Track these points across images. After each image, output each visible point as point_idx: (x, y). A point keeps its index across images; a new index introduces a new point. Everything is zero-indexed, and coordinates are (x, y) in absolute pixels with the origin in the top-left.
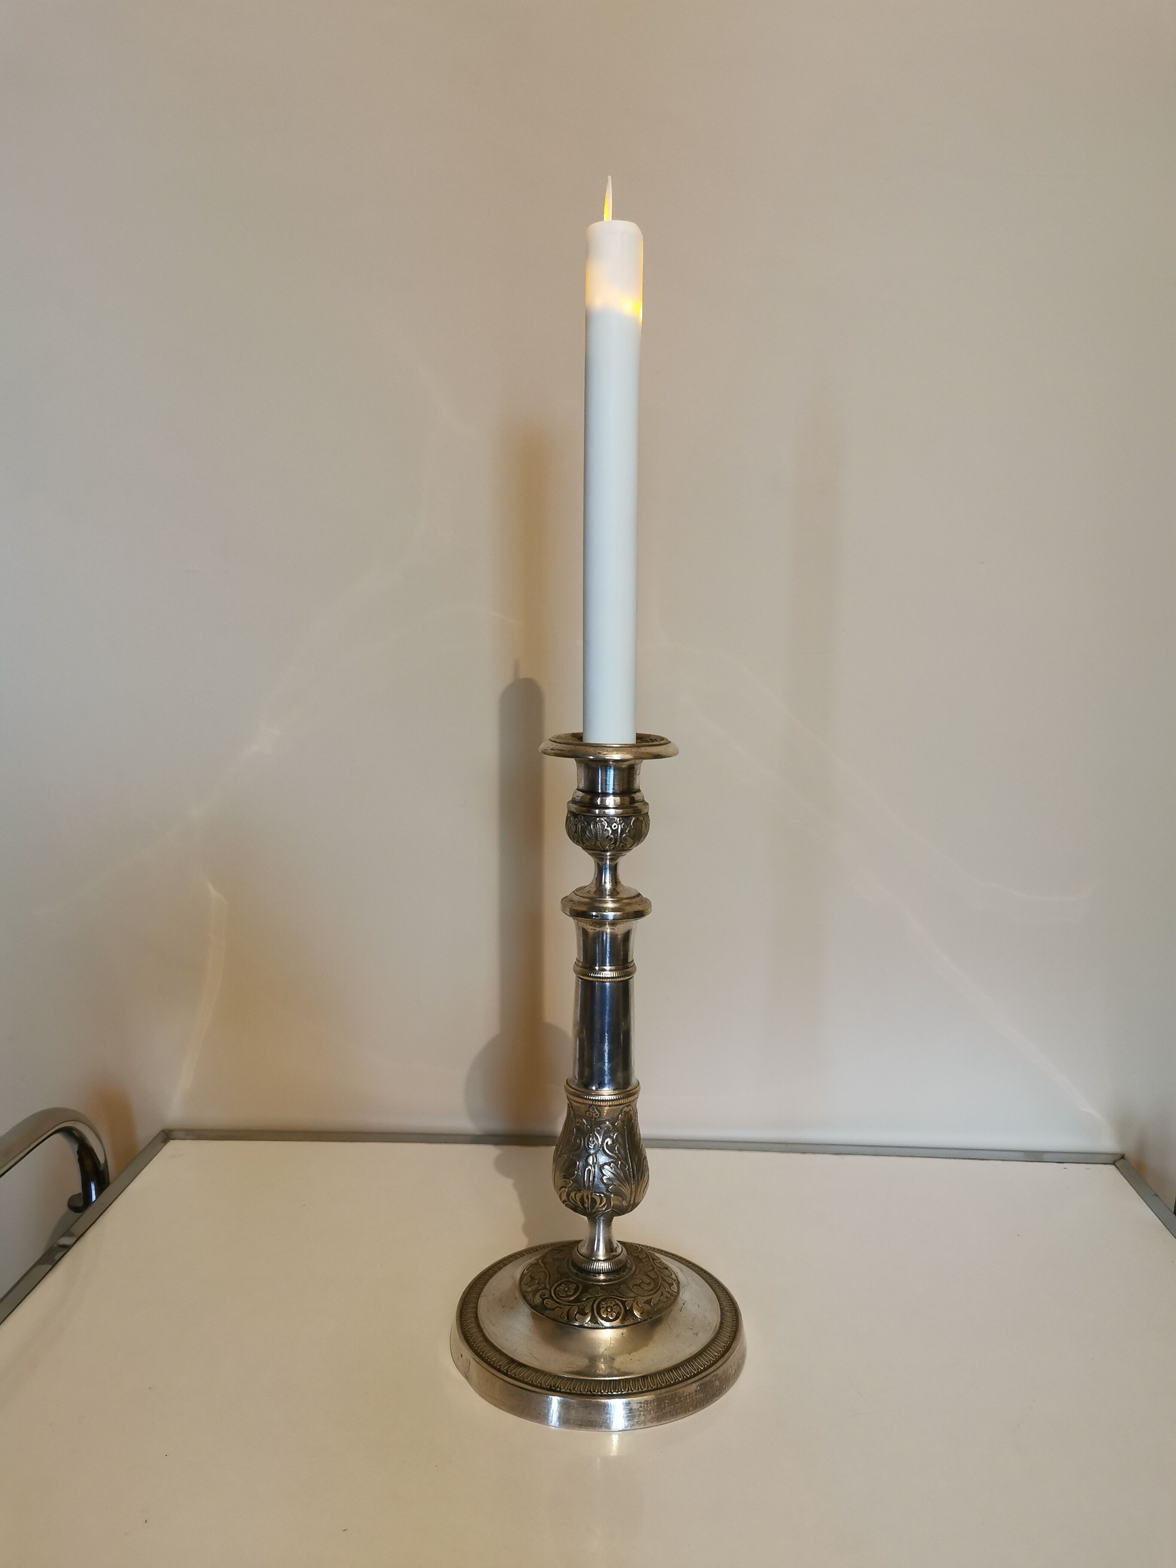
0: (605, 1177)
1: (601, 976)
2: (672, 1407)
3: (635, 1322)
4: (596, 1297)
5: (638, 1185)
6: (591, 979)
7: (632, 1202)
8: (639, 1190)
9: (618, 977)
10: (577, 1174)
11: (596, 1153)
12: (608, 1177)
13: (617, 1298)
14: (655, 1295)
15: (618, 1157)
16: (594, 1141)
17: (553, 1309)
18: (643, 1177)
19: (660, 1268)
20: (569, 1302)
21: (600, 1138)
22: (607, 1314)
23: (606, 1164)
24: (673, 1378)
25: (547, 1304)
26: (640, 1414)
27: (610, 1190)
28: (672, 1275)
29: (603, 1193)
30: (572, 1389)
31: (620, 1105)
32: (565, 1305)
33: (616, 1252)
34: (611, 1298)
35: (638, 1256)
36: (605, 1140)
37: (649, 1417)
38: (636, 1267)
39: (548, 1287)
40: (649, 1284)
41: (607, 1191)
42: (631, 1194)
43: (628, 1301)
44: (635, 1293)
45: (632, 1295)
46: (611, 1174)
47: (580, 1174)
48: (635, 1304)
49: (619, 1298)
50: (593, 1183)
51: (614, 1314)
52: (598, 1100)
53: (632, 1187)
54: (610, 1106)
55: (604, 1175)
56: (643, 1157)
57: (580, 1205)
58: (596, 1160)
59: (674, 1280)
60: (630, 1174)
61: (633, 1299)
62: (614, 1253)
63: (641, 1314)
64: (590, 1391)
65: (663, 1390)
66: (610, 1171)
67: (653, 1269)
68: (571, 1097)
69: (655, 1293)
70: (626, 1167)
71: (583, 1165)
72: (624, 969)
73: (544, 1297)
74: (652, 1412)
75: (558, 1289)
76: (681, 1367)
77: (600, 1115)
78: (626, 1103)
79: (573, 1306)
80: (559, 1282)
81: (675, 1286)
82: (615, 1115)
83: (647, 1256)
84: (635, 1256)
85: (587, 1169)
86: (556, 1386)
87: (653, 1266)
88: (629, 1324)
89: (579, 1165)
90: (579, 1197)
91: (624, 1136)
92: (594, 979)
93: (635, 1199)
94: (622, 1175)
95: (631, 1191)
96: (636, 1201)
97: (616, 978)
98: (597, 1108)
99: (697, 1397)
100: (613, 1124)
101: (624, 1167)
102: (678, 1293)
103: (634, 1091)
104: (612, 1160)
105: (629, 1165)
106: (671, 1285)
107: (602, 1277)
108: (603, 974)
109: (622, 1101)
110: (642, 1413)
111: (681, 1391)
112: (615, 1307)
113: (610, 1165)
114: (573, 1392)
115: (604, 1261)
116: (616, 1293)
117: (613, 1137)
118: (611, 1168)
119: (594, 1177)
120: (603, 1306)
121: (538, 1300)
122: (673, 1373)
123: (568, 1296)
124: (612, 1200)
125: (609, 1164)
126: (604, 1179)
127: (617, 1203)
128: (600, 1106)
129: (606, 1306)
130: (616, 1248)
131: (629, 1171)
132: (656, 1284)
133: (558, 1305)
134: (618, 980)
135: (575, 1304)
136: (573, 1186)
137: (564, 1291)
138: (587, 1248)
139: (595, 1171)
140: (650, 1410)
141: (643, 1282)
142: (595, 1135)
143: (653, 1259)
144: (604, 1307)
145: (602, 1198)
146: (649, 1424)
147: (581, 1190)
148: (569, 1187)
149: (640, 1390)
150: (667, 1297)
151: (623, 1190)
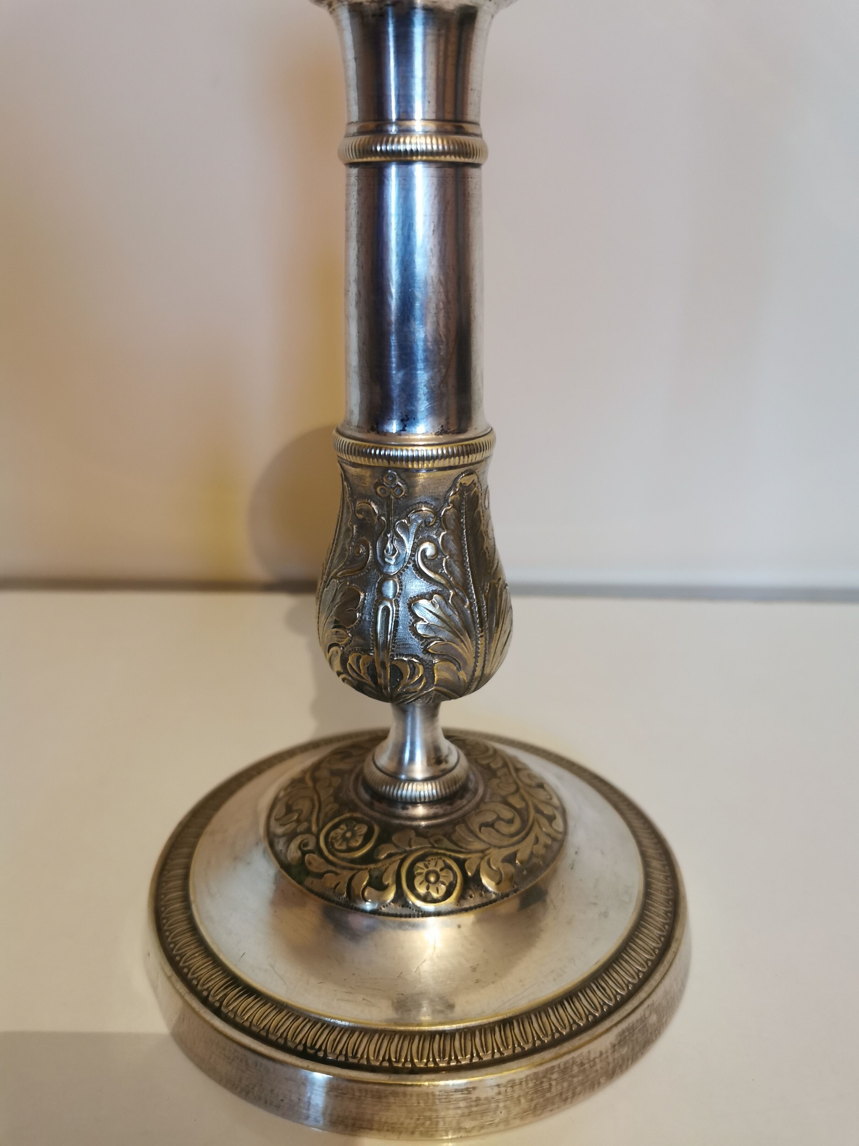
0: (419, 625)
1: (402, 147)
2: (565, 1084)
3: (485, 900)
4: (405, 851)
5: (491, 638)
6: (378, 159)
7: (478, 673)
8: (492, 650)
9: (444, 153)
10: (361, 617)
11: (399, 574)
12: (428, 622)
13: (448, 853)
14: (524, 843)
15: (448, 581)
16: (394, 550)
17: (320, 876)
18: (500, 625)
19: (530, 786)
20: (353, 861)
21: (408, 540)
22: (428, 888)
23: (422, 596)
24: (566, 1022)
25: (310, 863)
26: (498, 1107)
27: (430, 650)
28: (551, 799)
29: (417, 657)
30: (350, 1055)
31: (451, 468)
32: (344, 868)
33: (447, 762)
34: (437, 854)
35: (488, 765)
36: (419, 546)
37: (515, 1110)
38: (486, 786)
39: (314, 828)
40: (511, 822)
41: (426, 651)
42: (476, 657)
43: (470, 858)
44: (484, 841)
45: (477, 845)
46: (434, 616)
47: (367, 617)
48: (484, 865)
49: (453, 854)
50: (395, 636)
51: (442, 886)
52: (401, 459)
53: (477, 643)
54: (429, 470)
55: (417, 619)
56: (501, 582)
57: (370, 679)
58: (401, 589)
59: (556, 808)
60: (473, 617)
61: (480, 855)
62: (443, 766)
63: (498, 884)
64: (390, 1060)
65: (547, 1055)
66: (431, 612)
67: (518, 790)
68: (344, 457)
69: (524, 838)
70: (464, 602)
71: (373, 599)
72: (457, 133)
73: (306, 849)
74: (523, 1100)
75: (332, 834)
76: (580, 994)
77: (408, 492)
78: (464, 466)
79: (360, 870)
80: (337, 820)
81: (559, 820)
82: (442, 490)
83: (505, 765)
84: (482, 766)
85: (381, 607)
86: (317, 1047)
87: (516, 784)
88: (472, 905)
89: (364, 599)
90: (366, 666)
91: (461, 539)
92: (383, 159)
93: (483, 667)
94: (457, 618)
95: (477, 653)
96: (487, 671)
97: (438, 153)
98: (398, 475)
99: (617, 1055)
100: (436, 512)
101: (460, 602)
102: (565, 833)
103: (482, 440)
104: (434, 588)
105: (470, 598)
106: (551, 819)
107: (420, 811)
108: (404, 143)
109: (454, 461)
110: (501, 1105)
111: (584, 1050)
112: (442, 874)
113: (430, 598)
114: (351, 1060)
115: (425, 780)
116: (446, 843)
117: (437, 540)
118: (434, 605)
119: (396, 623)
120: (419, 871)
121: (293, 853)
122: (565, 1009)
123: (350, 850)
124: (435, 671)
125: (429, 596)
126: (418, 627)
127: (446, 675)
128: (407, 470)
129: (426, 870)
130: (447, 756)
131: (472, 612)
132: (524, 822)
133: (331, 868)
134: (443, 158)
135: (364, 867)
136: (352, 643)
137: (344, 839)
138: (391, 759)
139: (397, 611)
140: (519, 1097)
141: (499, 818)
142: (398, 536)
143: (517, 770)
144: (420, 874)
145: (414, 667)
146: (518, 1122)
147: (371, 651)
148: (346, 645)
149: (497, 1056)
150: (546, 846)
151: (460, 650)
